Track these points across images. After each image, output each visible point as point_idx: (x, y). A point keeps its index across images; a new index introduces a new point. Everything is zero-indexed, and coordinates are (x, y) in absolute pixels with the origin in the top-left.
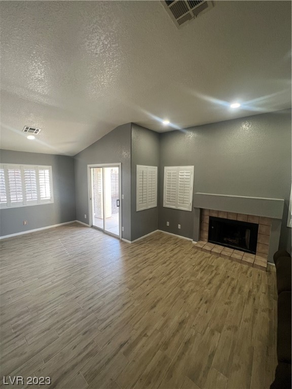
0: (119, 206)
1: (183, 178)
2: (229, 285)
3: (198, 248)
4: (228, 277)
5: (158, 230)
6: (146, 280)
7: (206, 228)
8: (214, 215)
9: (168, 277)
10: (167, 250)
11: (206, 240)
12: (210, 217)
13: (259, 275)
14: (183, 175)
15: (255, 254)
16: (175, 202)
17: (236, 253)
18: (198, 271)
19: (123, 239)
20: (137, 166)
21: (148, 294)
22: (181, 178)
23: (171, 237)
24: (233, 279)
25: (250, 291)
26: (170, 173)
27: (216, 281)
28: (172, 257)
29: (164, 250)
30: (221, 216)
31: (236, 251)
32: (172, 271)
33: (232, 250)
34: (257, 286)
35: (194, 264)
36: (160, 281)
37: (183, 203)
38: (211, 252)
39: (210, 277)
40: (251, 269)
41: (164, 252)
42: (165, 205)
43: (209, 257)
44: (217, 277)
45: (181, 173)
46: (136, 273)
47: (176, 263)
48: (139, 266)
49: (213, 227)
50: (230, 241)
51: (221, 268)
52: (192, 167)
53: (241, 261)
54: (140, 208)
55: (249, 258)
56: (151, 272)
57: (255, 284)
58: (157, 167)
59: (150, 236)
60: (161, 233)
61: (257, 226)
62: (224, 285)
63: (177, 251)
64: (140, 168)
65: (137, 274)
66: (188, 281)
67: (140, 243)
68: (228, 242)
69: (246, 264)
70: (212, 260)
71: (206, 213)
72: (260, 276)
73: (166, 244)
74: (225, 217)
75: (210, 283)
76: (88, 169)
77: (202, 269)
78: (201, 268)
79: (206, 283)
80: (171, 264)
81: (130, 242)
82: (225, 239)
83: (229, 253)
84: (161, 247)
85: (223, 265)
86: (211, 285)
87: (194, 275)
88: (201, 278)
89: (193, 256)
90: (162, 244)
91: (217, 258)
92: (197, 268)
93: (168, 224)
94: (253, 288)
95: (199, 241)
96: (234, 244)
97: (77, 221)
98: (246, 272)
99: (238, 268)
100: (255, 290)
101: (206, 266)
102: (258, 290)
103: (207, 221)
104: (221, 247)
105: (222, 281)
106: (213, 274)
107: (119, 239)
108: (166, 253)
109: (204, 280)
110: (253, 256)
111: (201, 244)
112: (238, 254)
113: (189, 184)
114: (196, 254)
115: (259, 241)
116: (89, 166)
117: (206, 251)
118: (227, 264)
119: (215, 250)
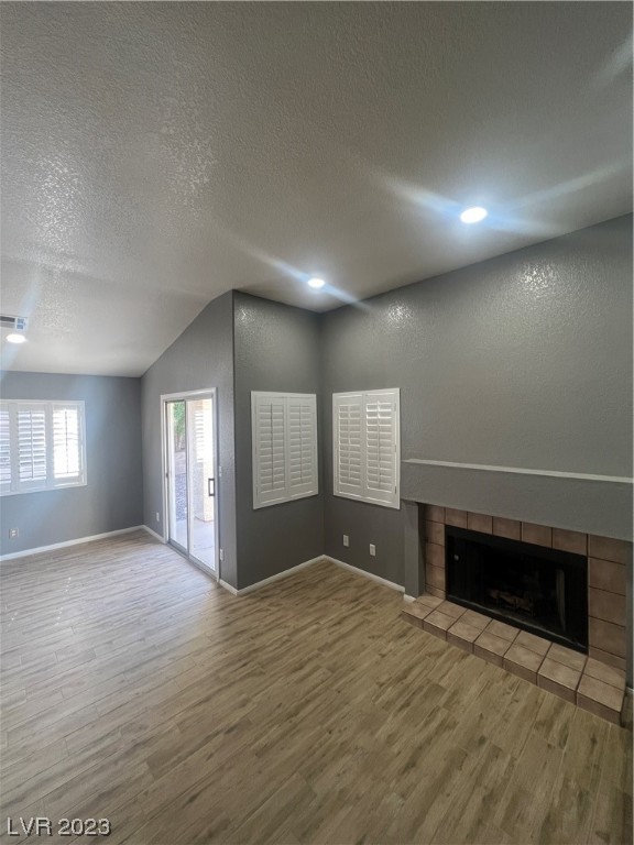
0: (214, 495)
1: (375, 422)
2: (478, 782)
3: (412, 619)
4: (482, 740)
5: (323, 556)
6: (217, 733)
7: (439, 558)
8: (458, 522)
9: (287, 725)
10: (322, 622)
11: (442, 593)
12: (447, 527)
13: (594, 741)
14: (375, 414)
15: (585, 652)
16: (359, 484)
17: (522, 645)
18: (388, 705)
19: (222, 582)
20: (253, 393)
21: (192, 799)
22: (370, 422)
23: (351, 578)
24: (496, 753)
25: (548, 820)
26: (346, 409)
27: (434, 760)
28: (328, 646)
29: (316, 622)
30: (475, 527)
31: (526, 637)
32: (308, 702)
33: (511, 631)
34: (581, 796)
35: (383, 679)
36: (256, 739)
37: (379, 487)
38: (446, 635)
39: (420, 738)
40: (570, 709)
41: (315, 627)
42: (337, 492)
43: (439, 654)
44: (446, 735)
45: (370, 407)
46: (201, 703)
47: (332, 669)
48: (222, 675)
49: (457, 557)
50: (509, 600)
51: (465, 699)
52: (394, 393)
53: (535, 678)
54: (263, 498)
55: (563, 666)
56: (243, 704)
57: (573, 784)
58: (315, 396)
59: (301, 572)
60: (331, 564)
61: (583, 560)
62: (459, 779)
63: (351, 627)
64: (259, 398)
65: (200, 709)
66: (343, 749)
67: (263, 595)
68: (501, 604)
69: (551, 690)
70: (446, 666)
71: (436, 516)
72: (597, 746)
73: (330, 601)
74: (488, 530)
75: (411, 764)
76: (163, 405)
77: (401, 702)
78: (400, 694)
79: (398, 764)
80: (316, 674)
81: (234, 591)
82: (494, 594)
83: (500, 644)
84: (311, 610)
85: (474, 689)
86: (412, 776)
87: (370, 723)
88: (391, 739)
89: (391, 646)
90: (319, 599)
91: (464, 657)
92: (390, 693)
93: (346, 541)
94: (562, 805)
95: (421, 594)
96: (519, 611)
97: (144, 527)
98: (547, 724)
99: (522, 704)
100: (571, 815)
101: (421, 688)
102: (582, 816)
103: (439, 538)
104: (480, 620)
105: (456, 760)
106: (434, 725)
107: (213, 579)
108: (316, 631)
109: (395, 749)
110: (577, 658)
111: (423, 607)
112: (528, 649)
113: (389, 437)
114: (404, 640)
115: (593, 610)
116: (163, 397)
117: (434, 630)
118: (487, 687)
119: (459, 631)
